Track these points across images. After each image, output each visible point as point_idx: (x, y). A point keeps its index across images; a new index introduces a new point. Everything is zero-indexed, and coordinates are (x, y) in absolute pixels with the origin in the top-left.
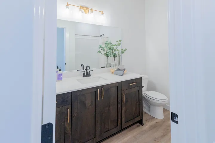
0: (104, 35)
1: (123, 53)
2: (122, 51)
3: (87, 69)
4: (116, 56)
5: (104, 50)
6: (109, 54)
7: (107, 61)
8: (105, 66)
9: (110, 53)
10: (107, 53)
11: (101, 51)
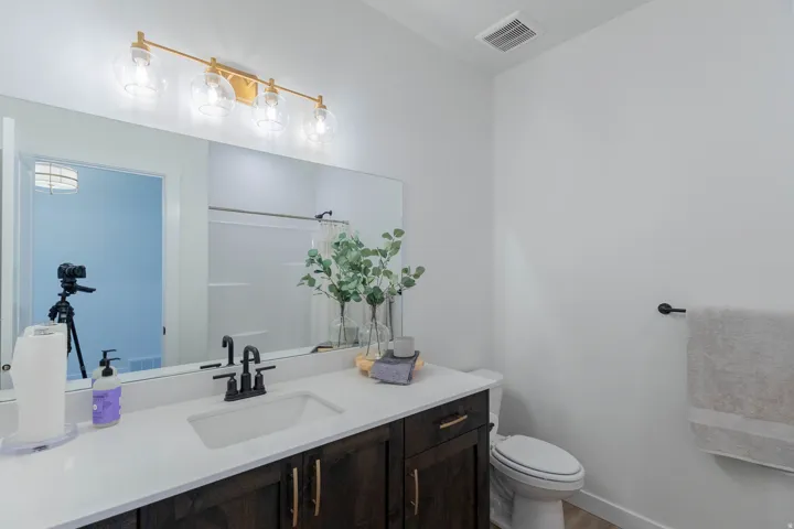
0: (330, 213)
1: (409, 283)
2: (403, 279)
3: (245, 362)
4: (382, 300)
5: (329, 273)
6: (351, 292)
7: (343, 320)
8: (335, 340)
9: (352, 285)
10: (341, 283)
11: (314, 276)
